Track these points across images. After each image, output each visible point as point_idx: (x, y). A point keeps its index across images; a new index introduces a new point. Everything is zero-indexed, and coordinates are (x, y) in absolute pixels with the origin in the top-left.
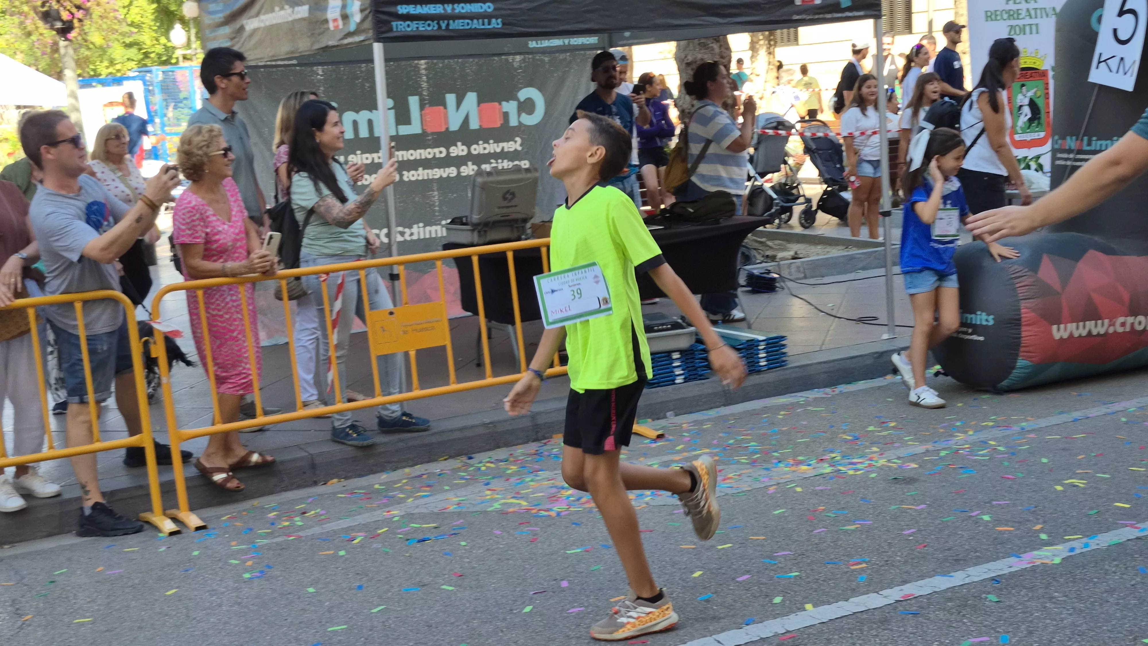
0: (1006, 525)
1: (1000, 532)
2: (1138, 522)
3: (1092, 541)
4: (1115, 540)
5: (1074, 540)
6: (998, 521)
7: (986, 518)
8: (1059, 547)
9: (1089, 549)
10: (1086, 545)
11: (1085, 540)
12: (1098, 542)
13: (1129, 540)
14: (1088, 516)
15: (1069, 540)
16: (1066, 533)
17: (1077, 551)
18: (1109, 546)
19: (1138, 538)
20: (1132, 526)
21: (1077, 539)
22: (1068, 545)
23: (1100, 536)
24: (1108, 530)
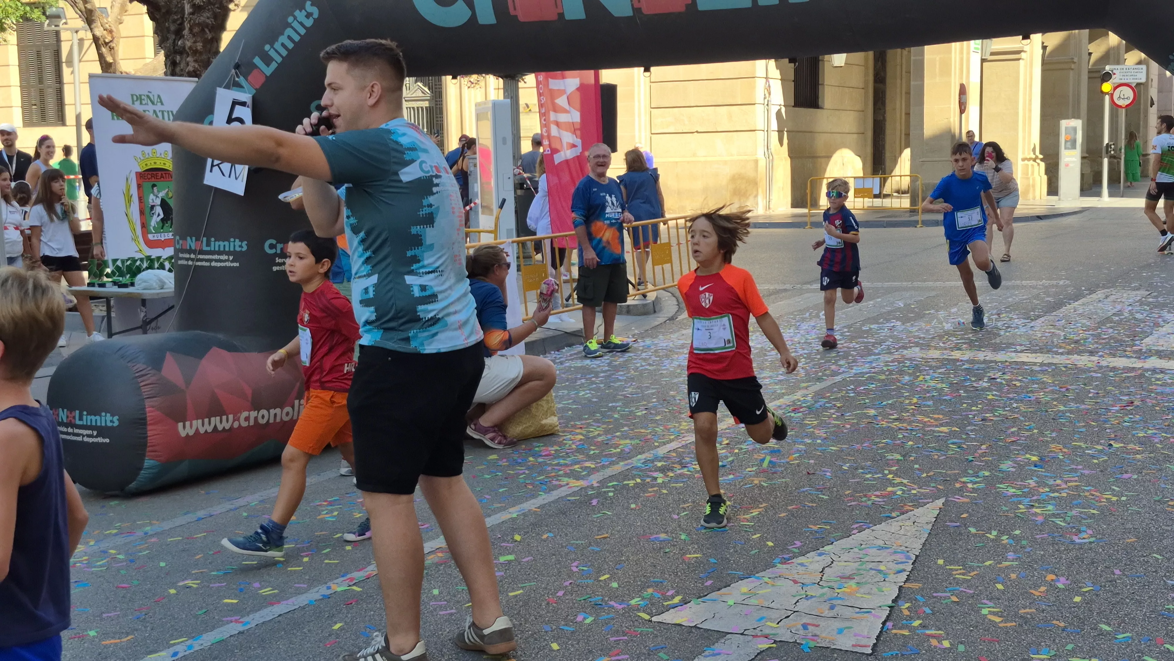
0: (113, 638)
1: (105, 646)
2: (242, 617)
3: (195, 642)
4: (219, 638)
5: (178, 643)
6: (106, 635)
7: (92, 633)
8: (163, 654)
9: (192, 651)
10: (190, 647)
11: (189, 642)
12: (201, 642)
13: (231, 636)
14: (196, 617)
15: (174, 644)
16: (172, 637)
17: (180, 655)
18: (212, 644)
19: (240, 633)
20: (237, 621)
21: (182, 642)
22: (172, 650)
23: (204, 636)
24: (213, 628)
